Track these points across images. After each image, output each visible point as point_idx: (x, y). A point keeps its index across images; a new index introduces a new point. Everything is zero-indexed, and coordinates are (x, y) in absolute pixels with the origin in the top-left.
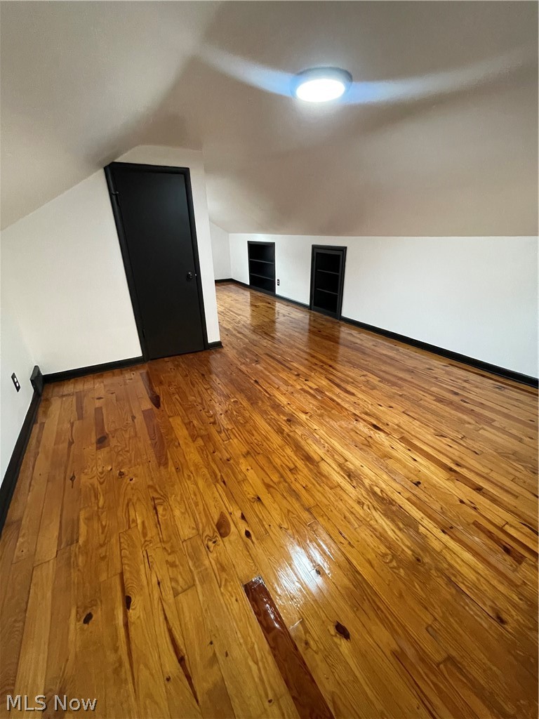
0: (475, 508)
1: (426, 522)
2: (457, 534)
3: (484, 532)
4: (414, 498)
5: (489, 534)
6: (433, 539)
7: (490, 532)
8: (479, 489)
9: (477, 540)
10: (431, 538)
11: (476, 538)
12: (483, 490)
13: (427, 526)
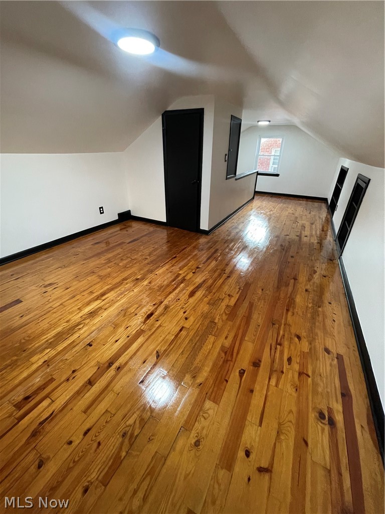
0: (68, 380)
1: (53, 353)
2: (44, 368)
3: (44, 384)
4: (75, 344)
5: (43, 387)
6: (40, 356)
7: (44, 389)
8: (90, 383)
9: (38, 380)
10: (41, 355)
11: (39, 379)
12: (89, 386)
13: (50, 353)
